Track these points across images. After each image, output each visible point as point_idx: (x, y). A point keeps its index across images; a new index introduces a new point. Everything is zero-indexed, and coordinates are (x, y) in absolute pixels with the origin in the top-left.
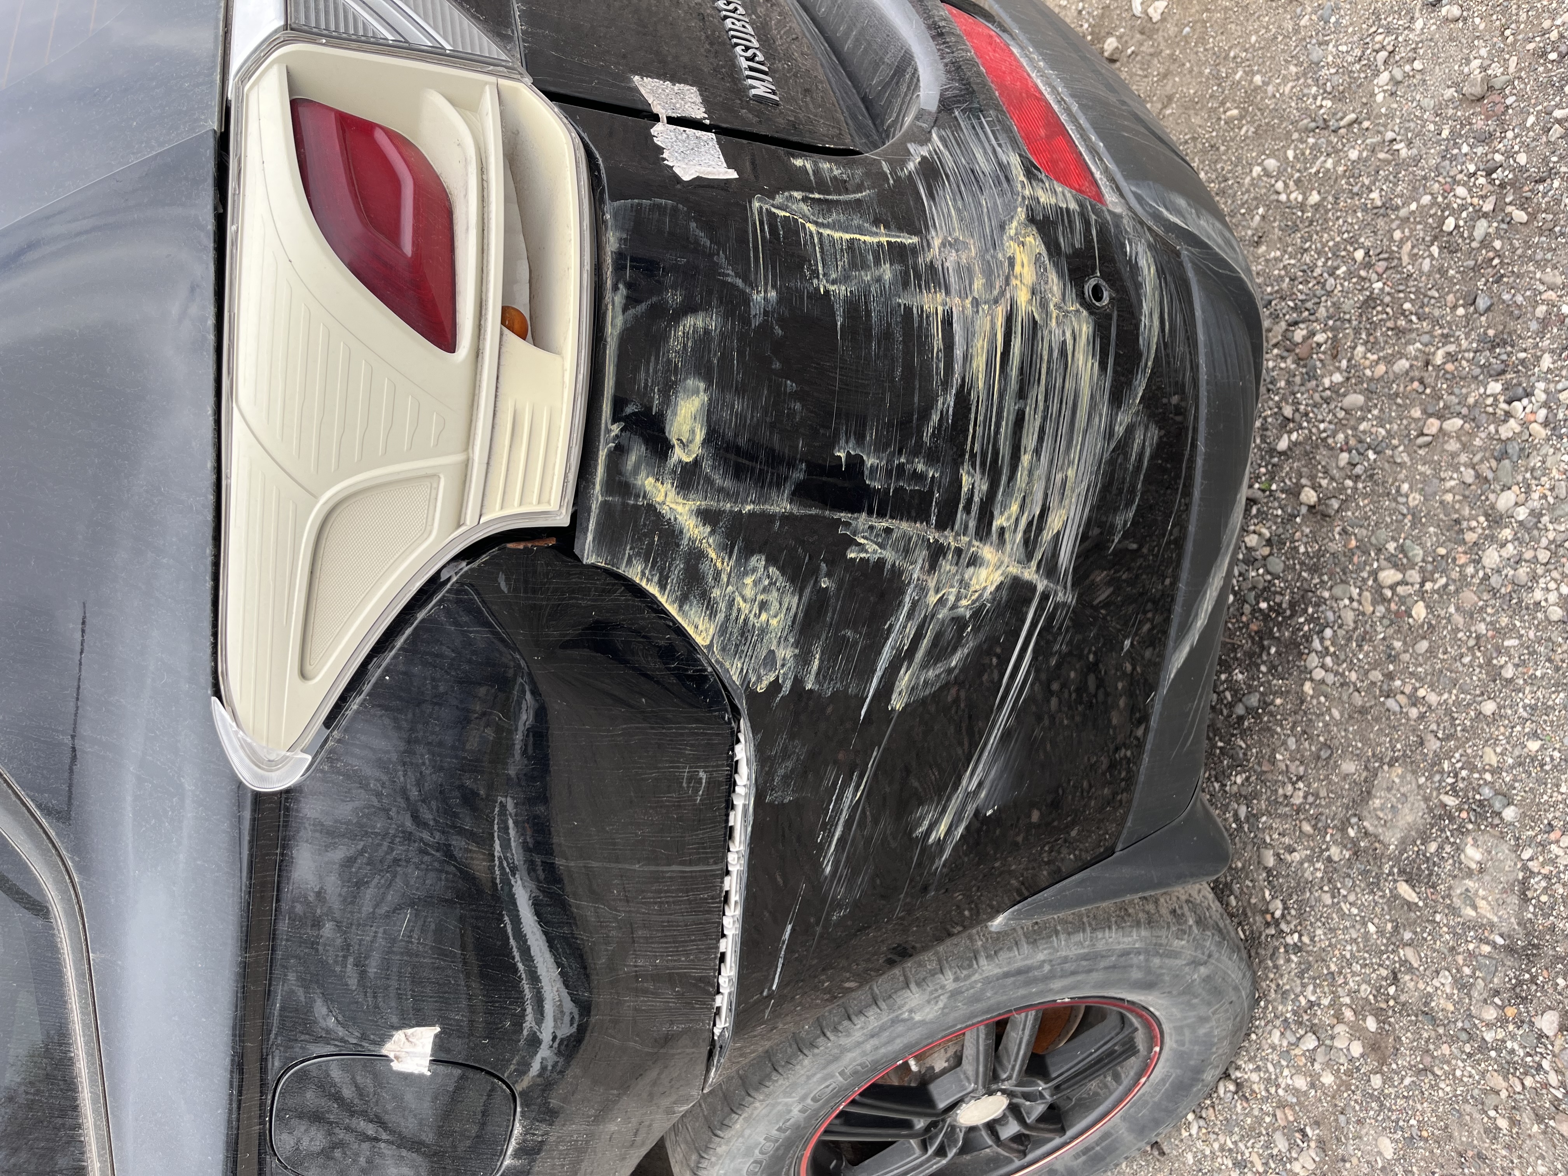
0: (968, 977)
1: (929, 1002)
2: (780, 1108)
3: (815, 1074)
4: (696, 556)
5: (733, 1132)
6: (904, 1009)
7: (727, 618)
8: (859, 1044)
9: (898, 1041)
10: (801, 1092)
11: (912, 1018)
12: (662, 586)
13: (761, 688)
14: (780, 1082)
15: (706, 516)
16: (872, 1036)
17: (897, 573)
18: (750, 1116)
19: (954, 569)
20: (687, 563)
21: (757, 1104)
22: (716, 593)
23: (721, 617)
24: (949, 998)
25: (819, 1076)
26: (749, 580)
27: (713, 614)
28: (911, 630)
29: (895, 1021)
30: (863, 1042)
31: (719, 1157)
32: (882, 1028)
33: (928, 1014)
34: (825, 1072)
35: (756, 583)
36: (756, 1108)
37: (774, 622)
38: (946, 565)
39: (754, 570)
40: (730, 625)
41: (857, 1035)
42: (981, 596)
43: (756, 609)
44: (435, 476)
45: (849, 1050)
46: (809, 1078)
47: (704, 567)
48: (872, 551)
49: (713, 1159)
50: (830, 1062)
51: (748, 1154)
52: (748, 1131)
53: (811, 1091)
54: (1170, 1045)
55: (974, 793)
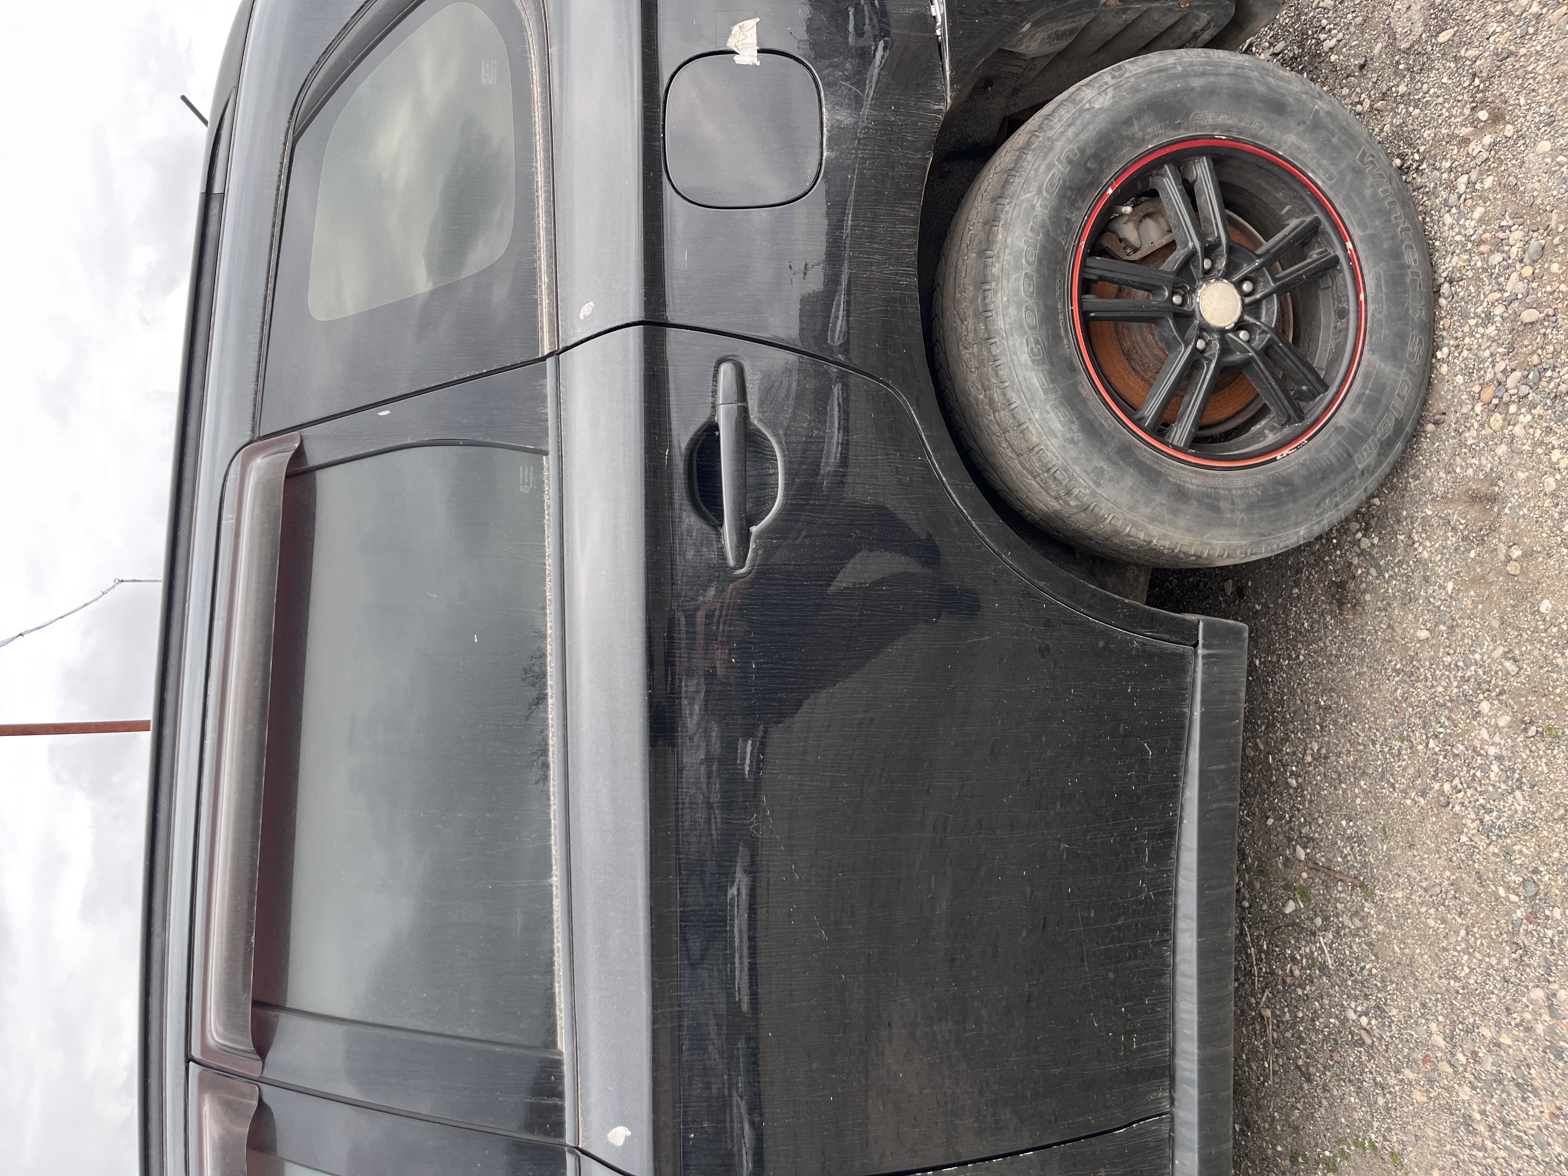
0: (1121, 76)
1: (1099, 94)
2: (1024, 205)
3: (1039, 166)
5: (999, 245)
6: (1085, 101)
8: (1062, 133)
9: (1091, 127)
10: (1035, 185)
11: (1094, 107)
14: (1017, 181)
16: (1070, 126)
18: (1006, 223)
21: (1007, 208)
24: (1114, 89)
25: (1043, 167)
30: (1064, 132)
31: (997, 279)
32: (1074, 119)
33: (1103, 102)
34: (1046, 162)
36: (1007, 212)
41: (1058, 128)
45: (1057, 140)
46: (1036, 170)
49: (993, 284)
50: (1047, 154)
51: (1018, 267)
52: (1009, 240)
53: (1043, 183)
54: (1356, 233)
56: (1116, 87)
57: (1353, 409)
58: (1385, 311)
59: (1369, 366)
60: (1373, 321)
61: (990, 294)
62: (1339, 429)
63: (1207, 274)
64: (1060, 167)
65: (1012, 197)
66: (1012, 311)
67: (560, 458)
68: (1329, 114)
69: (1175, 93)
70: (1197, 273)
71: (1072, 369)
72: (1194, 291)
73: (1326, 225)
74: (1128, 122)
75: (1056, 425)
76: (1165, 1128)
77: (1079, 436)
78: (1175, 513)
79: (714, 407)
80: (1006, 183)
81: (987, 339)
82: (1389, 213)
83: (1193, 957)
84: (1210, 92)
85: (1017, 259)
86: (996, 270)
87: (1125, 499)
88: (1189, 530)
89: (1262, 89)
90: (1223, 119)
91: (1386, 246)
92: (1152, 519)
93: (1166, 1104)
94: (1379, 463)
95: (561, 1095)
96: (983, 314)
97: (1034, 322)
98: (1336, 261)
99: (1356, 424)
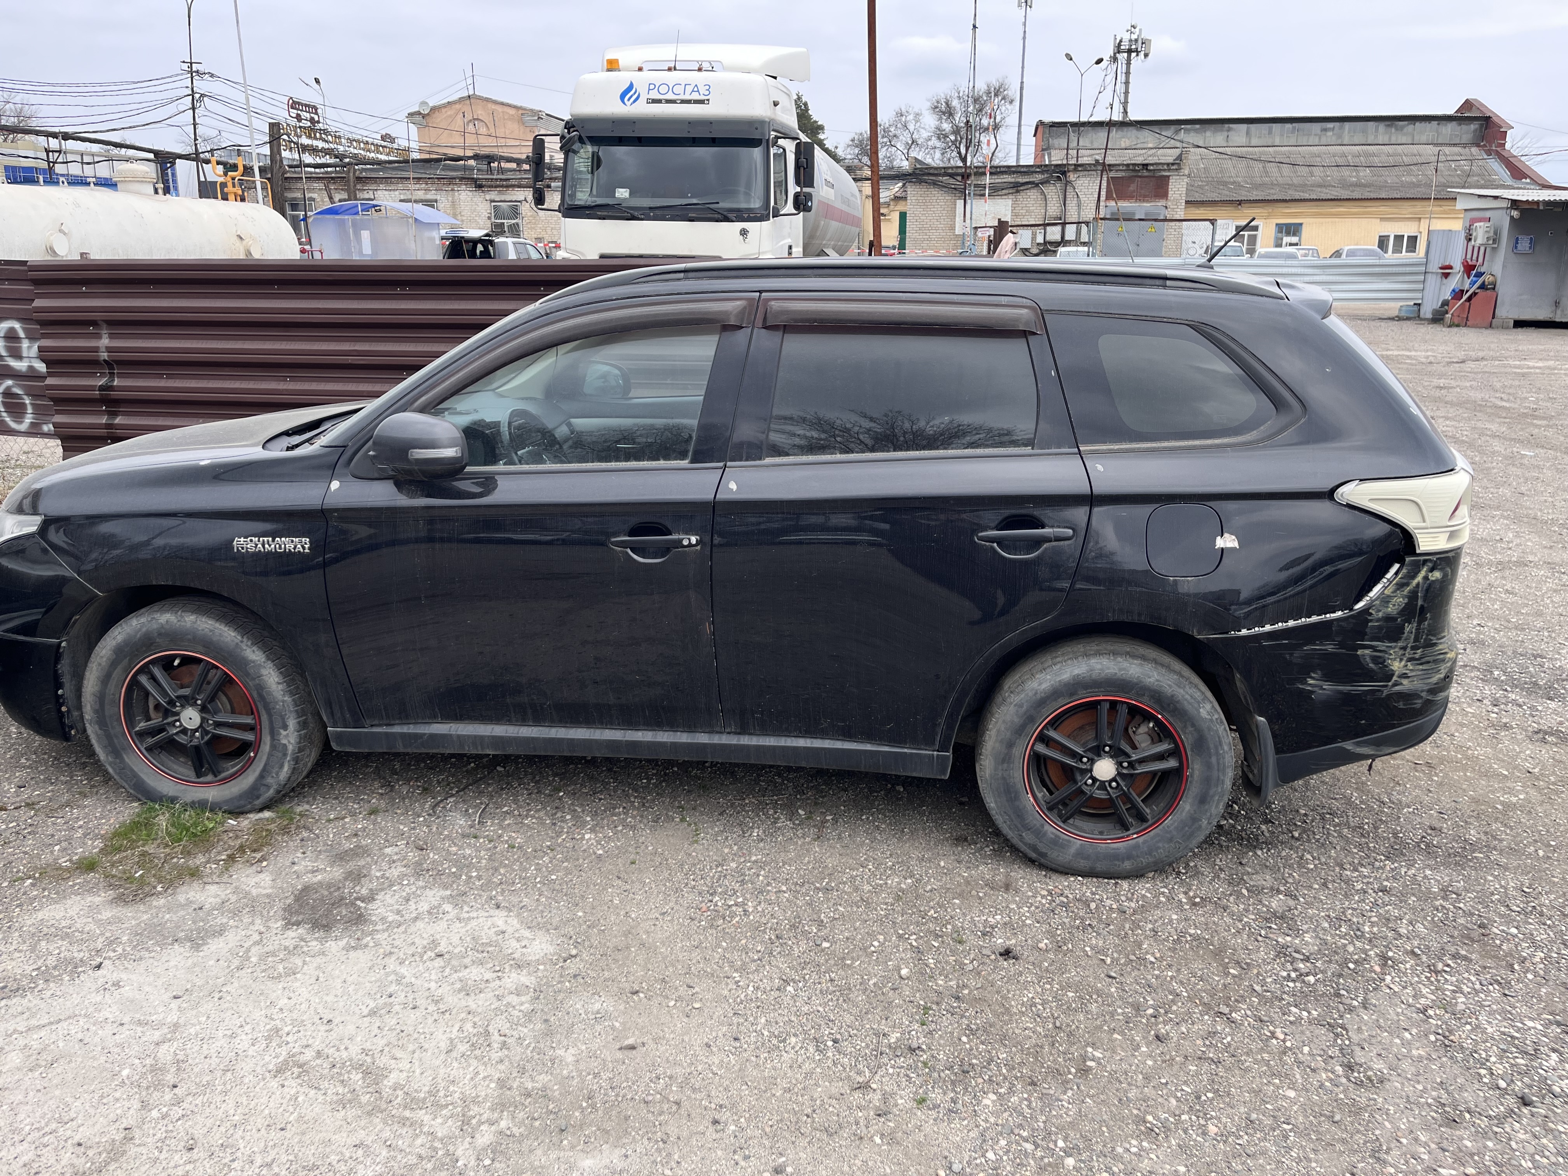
0: (1218, 723)
1: (1208, 712)
2: (1150, 674)
4: (1407, 584)
5: (1131, 661)
6: (1204, 704)
8: (1187, 693)
9: (1191, 707)
10: (1161, 679)
12: (1399, 578)
13: (1370, 611)
15: (1418, 585)
17: (1400, 639)
18: (1142, 665)
19: (1400, 655)
22: (1398, 591)
23: (1391, 595)
25: (1169, 682)
26: (1401, 599)
27: (1392, 593)
28: (1383, 648)
29: (1199, 703)
31: (1115, 660)
32: (1195, 699)
35: (1401, 601)
36: (1148, 665)
37: (1390, 609)
38: (1401, 652)
39: (1404, 600)
41: (1190, 691)
42: (1391, 665)
43: (1393, 603)
44: (1424, 521)
45: (1184, 690)
47: (1405, 587)
48: (1407, 629)
49: (1112, 658)
50: (1177, 685)
51: (1120, 670)
52: (1134, 666)
53: (1162, 683)
54: (1141, 840)
55: (1321, 688)
56: (1211, 720)
57: (1052, 833)
58: (1101, 851)
59: (1074, 842)
60: (1096, 846)
61: (1107, 656)
62: (1042, 826)
63: (1120, 764)
64: (1170, 691)
65: (1156, 668)
66: (1099, 666)
67: (1030, 456)
68: (1200, 826)
69: (1208, 748)
70: (1120, 759)
71: (1072, 695)
72: (1111, 757)
73: (1145, 825)
74: (1193, 725)
75: (1044, 686)
76: (718, 729)
77: (1038, 696)
78: (1001, 742)
79: (1052, 527)
80: (1162, 665)
81: (1086, 655)
82: (1150, 854)
83: (794, 744)
84: (1209, 766)
85: (1124, 669)
86: (1119, 659)
87: (1008, 718)
88: (993, 748)
89: (1211, 792)
90: (1197, 773)
91: (1134, 853)
92: (998, 731)
93: (728, 730)
94: (1025, 844)
95: (747, 460)
96: (1099, 653)
97: (1094, 676)
98: (1127, 830)
99: (1045, 834)
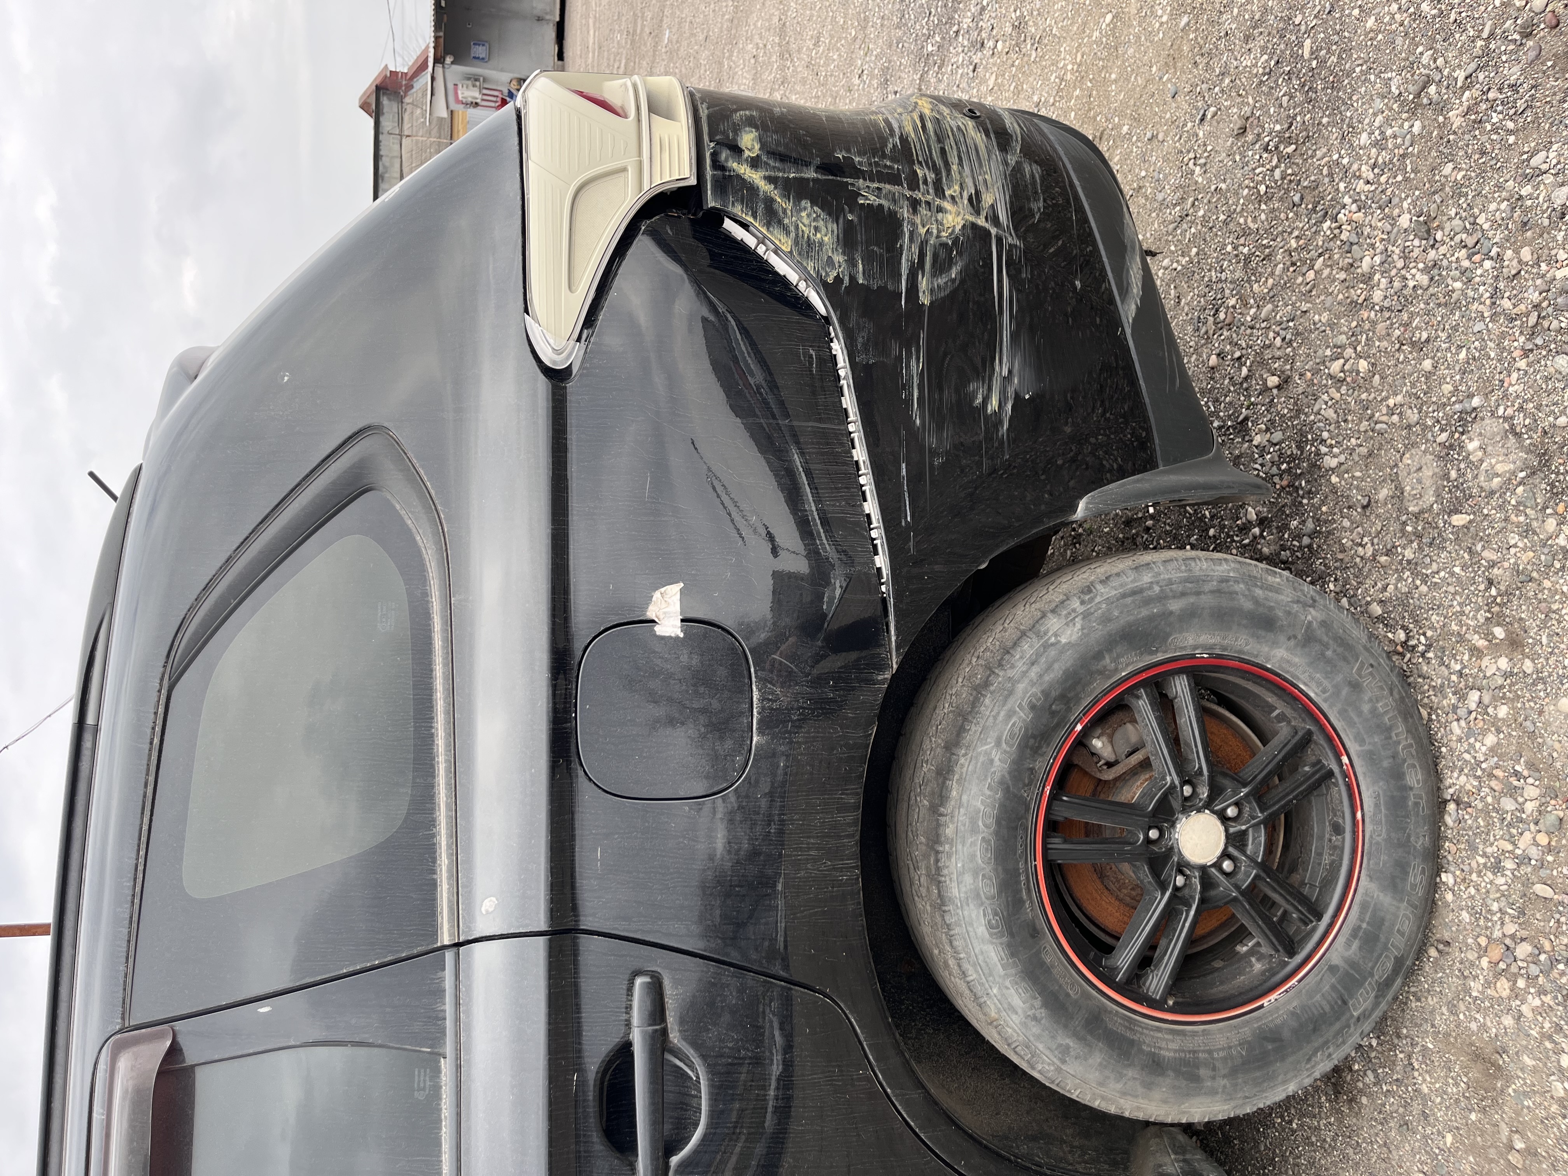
0: (1092, 600)
1: (1067, 624)
2: (981, 759)
3: (998, 713)
4: (769, 202)
5: (953, 803)
6: (1050, 634)
7: (797, 235)
8: (1025, 673)
9: (1056, 666)
10: (993, 735)
11: (1059, 642)
12: (755, 218)
13: (830, 280)
14: (973, 728)
15: (770, 179)
16: (1033, 664)
17: (893, 214)
18: (961, 778)
19: (929, 214)
20: (765, 204)
21: (962, 760)
22: (786, 221)
23: (793, 235)
24: (1083, 618)
25: (1002, 714)
26: (804, 214)
27: (788, 233)
28: (915, 249)
29: (1046, 646)
30: (1027, 672)
31: (951, 843)
32: (1038, 655)
33: (1071, 635)
34: (1006, 708)
35: (808, 216)
36: (962, 765)
37: (826, 239)
38: (923, 210)
39: (805, 209)
40: (800, 240)
41: (1020, 666)
42: (953, 231)
43: (813, 231)
44: (624, 170)
45: (1018, 682)
46: (995, 718)
47: (776, 206)
48: (873, 200)
49: (947, 847)
50: (1007, 698)
51: (974, 830)
52: (965, 798)
53: (1002, 733)
54: (1353, 747)
55: (1008, 379)
56: (1086, 615)
57: (1348, 944)
58: (1384, 835)
59: (1366, 894)
60: (1371, 843)
61: (943, 858)
62: (1333, 969)
63: (1189, 805)
64: (1022, 714)
65: (968, 747)
66: (968, 879)
68: (1323, 624)
69: (1151, 618)
70: (1176, 804)
71: (1035, 933)
72: (1173, 825)
73: (1318, 737)
74: (1098, 656)
75: (1017, 1001)
77: (1042, 1013)
78: (1148, 1086)
80: (961, 731)
81: (941, 903)
82: (1389, 729)
84: (1189, 616)
85: (973, 821)
86: (949, 831)
87: (1094, 1076)
88: (1165, 1101)
89: (1248, 605)
90: (1206, 639)
91: (1386, 764)
92: (1124, 1094)
94: (1376, 1004)
96: (936, 877)
97: (993, 891)
98: (1330, 774)
99: (1352, 964)
